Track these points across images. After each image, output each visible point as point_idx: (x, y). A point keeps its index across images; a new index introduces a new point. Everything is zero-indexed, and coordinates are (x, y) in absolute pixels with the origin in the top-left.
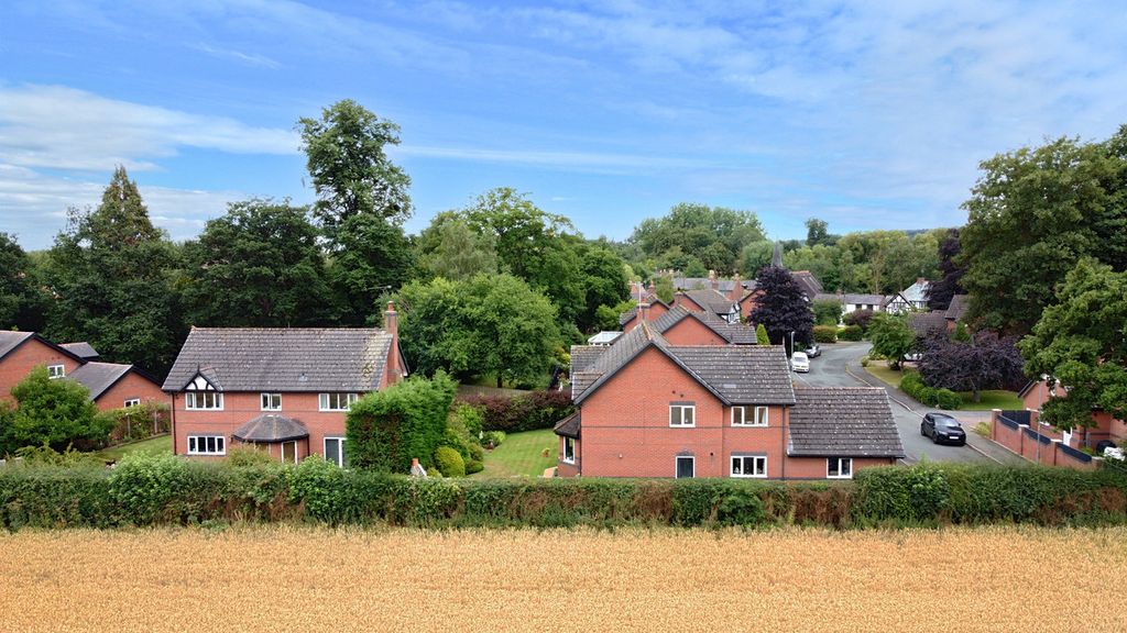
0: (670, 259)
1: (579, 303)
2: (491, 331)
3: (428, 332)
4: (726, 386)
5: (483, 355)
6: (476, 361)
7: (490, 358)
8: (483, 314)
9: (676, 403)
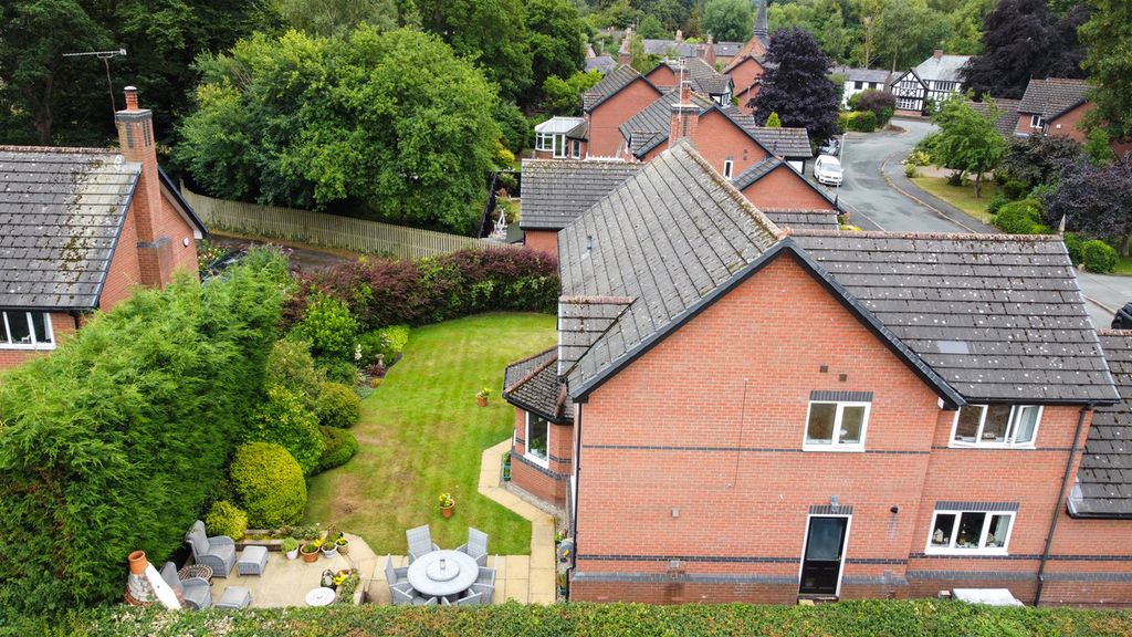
8: (370, 100)
9: (828, 395)
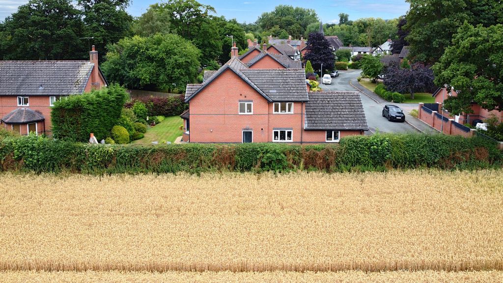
0: (274, 32)
1: (219, 50)
2: (161, 63)
3: (130, 64)
5: (158, 75)
6: (154, 79)
7: (161, 77)
8: (158, 54)
9: (243, 101)
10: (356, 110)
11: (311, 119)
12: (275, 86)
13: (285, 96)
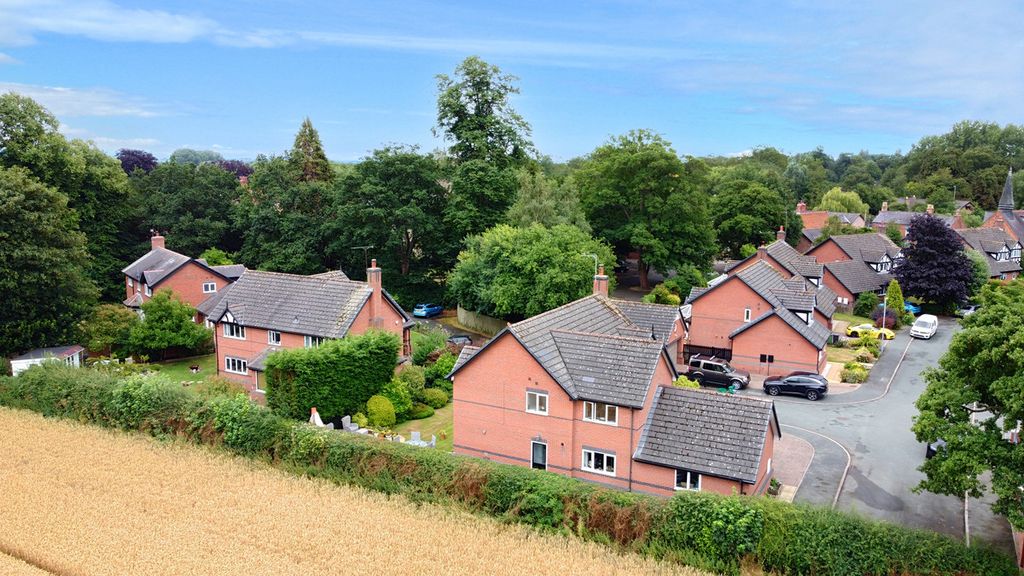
0: (935, 182)
4: (585, 379)
5: (526, 300)
6: (519, 306)
8: (526, 263)
9: (532, 390)
10: (748, 438)
11: (654, 440)
12: (596, 370)
13: (604, 393)
